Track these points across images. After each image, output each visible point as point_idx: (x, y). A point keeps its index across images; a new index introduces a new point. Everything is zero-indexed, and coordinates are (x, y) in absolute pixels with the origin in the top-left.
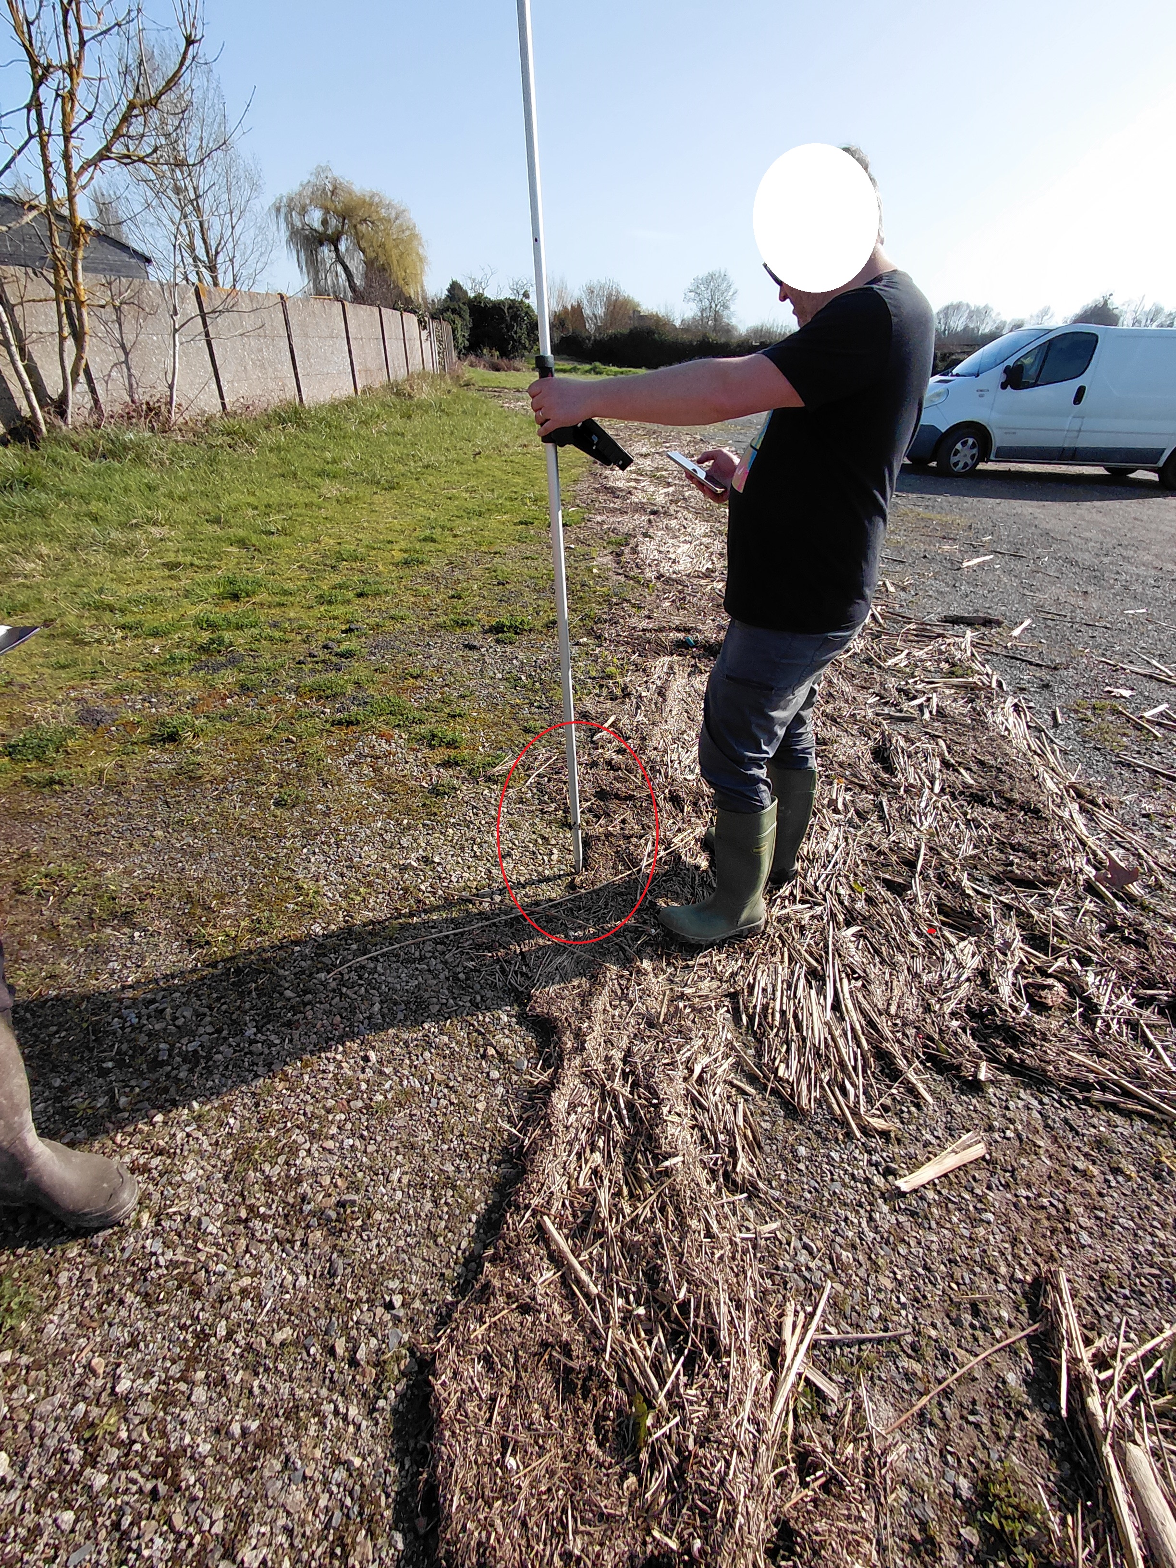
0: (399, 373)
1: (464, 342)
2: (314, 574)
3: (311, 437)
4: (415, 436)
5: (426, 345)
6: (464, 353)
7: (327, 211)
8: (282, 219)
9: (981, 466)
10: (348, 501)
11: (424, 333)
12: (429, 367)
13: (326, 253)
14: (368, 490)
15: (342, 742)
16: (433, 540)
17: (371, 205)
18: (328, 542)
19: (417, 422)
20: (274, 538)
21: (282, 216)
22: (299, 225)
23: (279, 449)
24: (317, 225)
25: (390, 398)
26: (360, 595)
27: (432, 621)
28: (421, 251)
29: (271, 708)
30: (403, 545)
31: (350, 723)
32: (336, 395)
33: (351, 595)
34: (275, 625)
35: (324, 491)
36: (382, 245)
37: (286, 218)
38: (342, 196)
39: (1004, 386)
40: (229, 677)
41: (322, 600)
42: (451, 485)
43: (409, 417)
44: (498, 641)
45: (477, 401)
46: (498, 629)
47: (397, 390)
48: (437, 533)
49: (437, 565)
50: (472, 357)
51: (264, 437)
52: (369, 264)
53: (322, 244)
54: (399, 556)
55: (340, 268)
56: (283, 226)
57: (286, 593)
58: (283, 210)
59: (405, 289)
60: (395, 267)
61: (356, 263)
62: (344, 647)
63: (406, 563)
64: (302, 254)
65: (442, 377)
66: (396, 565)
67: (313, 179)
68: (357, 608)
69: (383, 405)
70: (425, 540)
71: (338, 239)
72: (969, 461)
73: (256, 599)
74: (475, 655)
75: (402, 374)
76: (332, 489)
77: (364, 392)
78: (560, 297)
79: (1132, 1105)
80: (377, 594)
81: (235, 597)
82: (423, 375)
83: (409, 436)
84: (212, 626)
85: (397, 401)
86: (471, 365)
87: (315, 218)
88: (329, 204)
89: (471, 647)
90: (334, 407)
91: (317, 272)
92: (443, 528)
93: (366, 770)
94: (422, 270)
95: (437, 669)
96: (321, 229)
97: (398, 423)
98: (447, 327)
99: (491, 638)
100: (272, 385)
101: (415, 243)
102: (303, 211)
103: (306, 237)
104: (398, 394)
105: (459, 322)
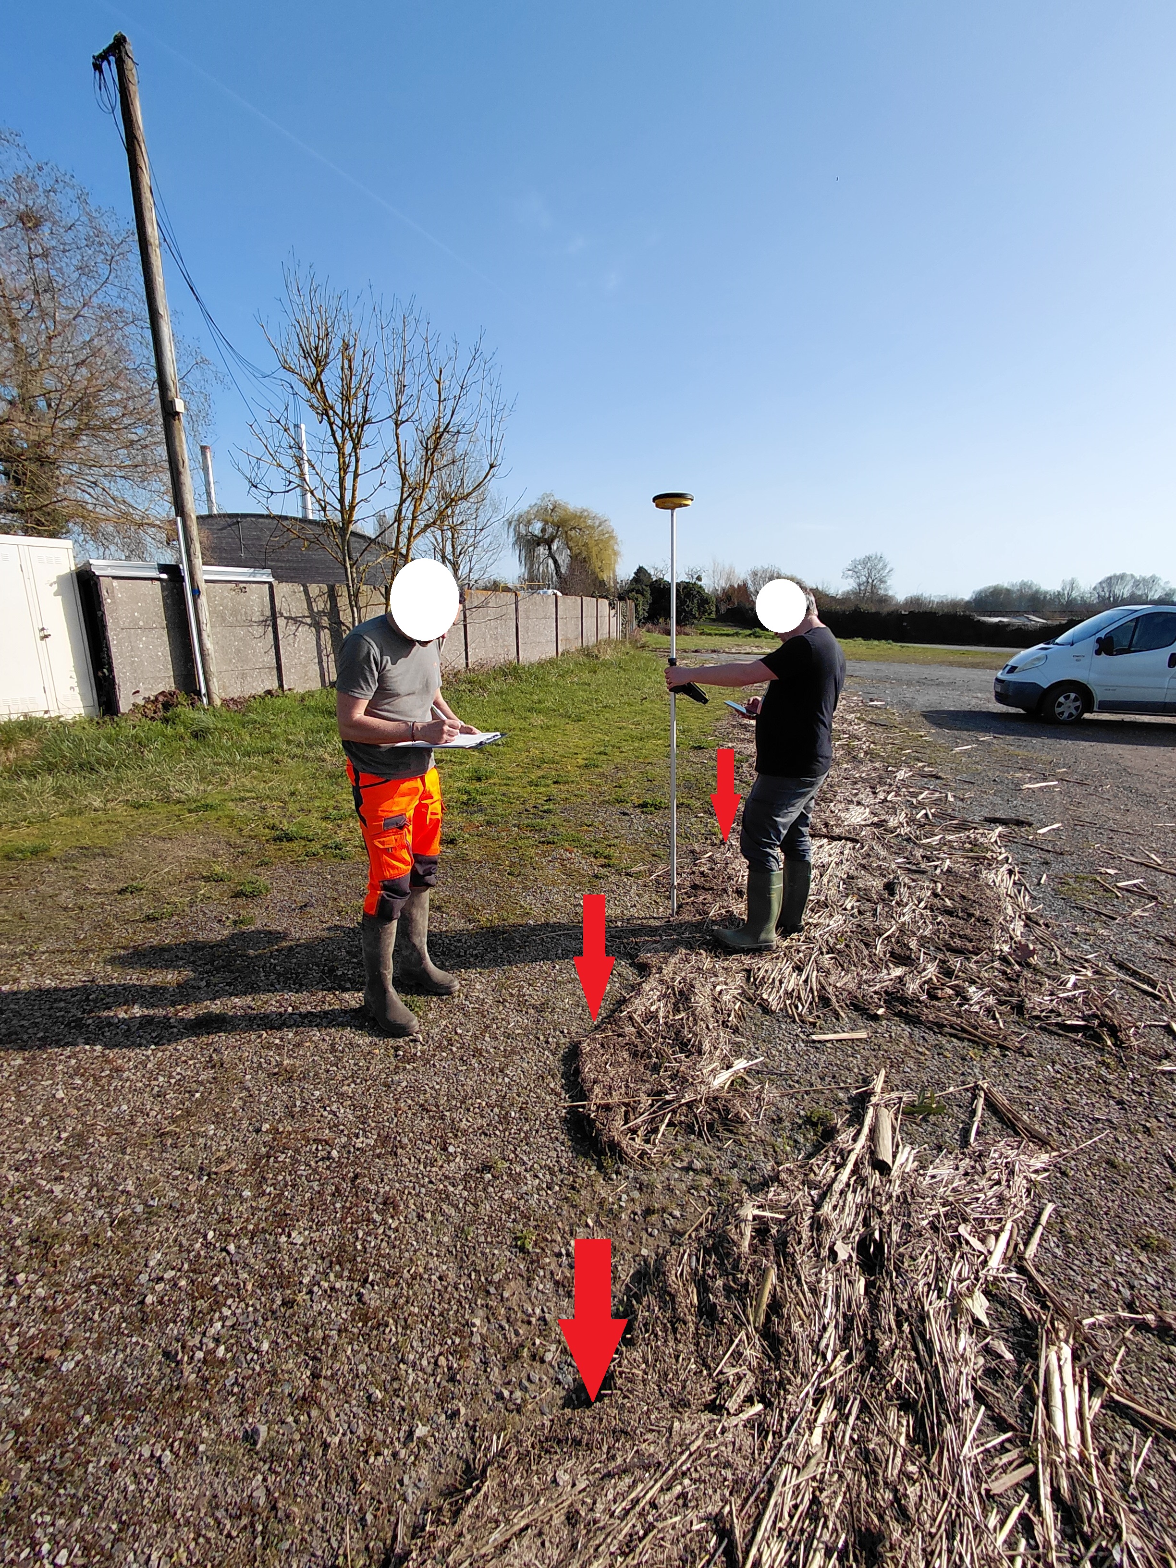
0: (590, 640)
1: (643, 614)
2: (527, 770)
3: (523, 686)
4: (598, 685)
5: (613, 620)
6: (642, 622)
7: (546, 522)
8: (511, 530)
9: (1087, 716)
10: (548, 728)
11: (613, 612)
12: (614, 635)
13: (542, 550)
14: (564, 720)
15: (544, 852)
16: (606, 754)
17: (581, 517)
18: (535, 752)
19: (600, 675)
20: (501, 748)
21: (513, 527)
22: (524, 532)
23: (502, 692)
24: (537, 532)
25: (581, 659)
26: (555, 783)
27: (601, 798)
28: (616, 547)
29: (504, 834)
30: (585, 756)
31: (549, 843)
32: (543, 657)
33: (550, 782)
34: (504, 795)
35: (532, 721)
36: (586, 545)
37: (515, 529)
38: (559, 512)
39: (1098, 653)
40: (479, 818)
41: (531, 783)
42: (622, 719)
43: (595, 672)
44: (642, 812)
45: (649, 660)
46: (644, 805)
47: (586, 652)
48: (609, 750)
49: (608, 769)
50: (649, 625)
51: (494, 686)
52: (574, 558)
53: (539, 545)
54: (581, 762)
55: (550, 561)
56: (512, 534)
57: (509, 778)
58: (513, 524)
59: (600, 575)
60: (594, 560)
61: (564, 559)
62: (546, 807)
63: (586, 766)
64: (523, 552)
65: (623, 643)
66: (579, 767)
67: (539, 502)
68: (554, 789)
69: (577, 664)
70: (600, 753)
71: (552, 541)
72: (1074, 712)
73: (491, 781)
74: (627, 818)
75: (593, 640)
76: (537, 720)
77: (563, 654)
78: (728, 579)
79: (965, 1035)
80: (566, 782)
81: (479, 779)
82: (608, 642)
83: (593, 686)
84: (467, 792)
85: (586, 661)
86: (648, 631)
87: (537, 528)
88: (548, 518)
89: (625, 814)
90: (541, 665)
91: (532, 565)
92: (613, 746)
93: (557, 865)
94: (615, 561)
95: (602, 823)
96: (540, 535)
97: (586, 676)
98: (631, 604)
99: (638, 810)
100: (500, 651)
101: (612, 542)
102: (529, 523)
103: (528, 541)
104: (588, 655)
105: (641, 599)
